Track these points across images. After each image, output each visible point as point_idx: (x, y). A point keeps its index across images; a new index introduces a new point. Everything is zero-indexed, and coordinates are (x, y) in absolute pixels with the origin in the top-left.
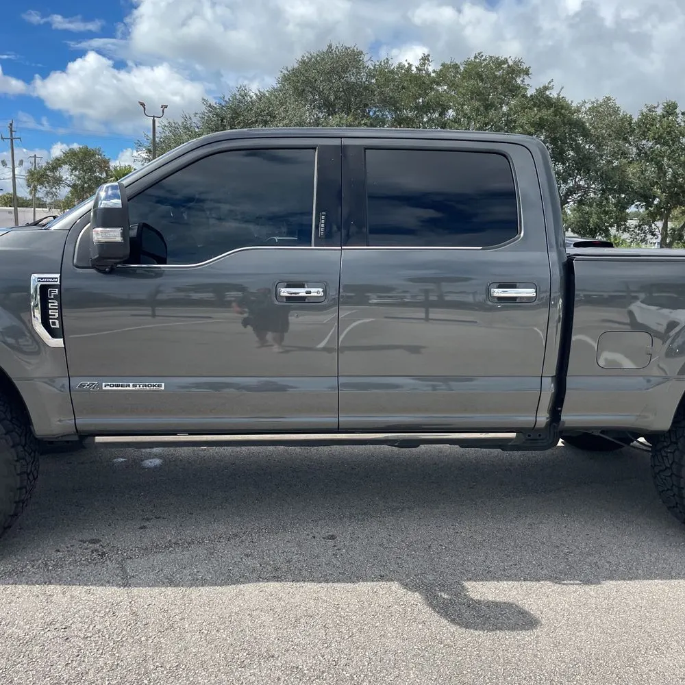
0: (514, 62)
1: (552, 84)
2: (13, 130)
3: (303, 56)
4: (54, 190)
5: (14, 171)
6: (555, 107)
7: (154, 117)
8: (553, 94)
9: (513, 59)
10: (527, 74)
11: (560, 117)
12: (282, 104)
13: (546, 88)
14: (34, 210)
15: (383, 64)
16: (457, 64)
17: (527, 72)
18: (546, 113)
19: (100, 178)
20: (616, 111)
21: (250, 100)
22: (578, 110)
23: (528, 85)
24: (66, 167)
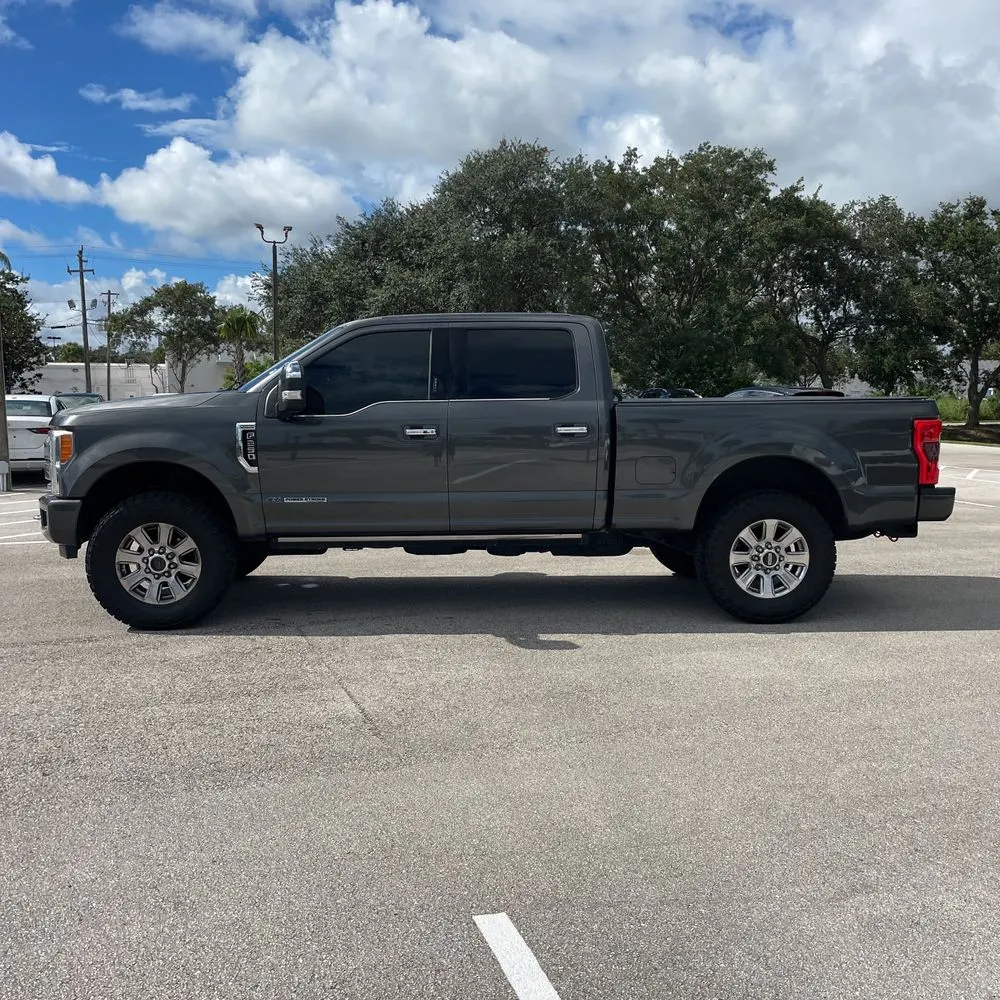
0: (754, 154)
1: (802, 183)
2: (83, 258)
3: (469, 157)
4: (142, 339)
5: (84, 315)
6: (808, 214)
7: (275, 242)
8: (805, 195)
9: (752, 150)
10: (771, 169)
11: (815, 228)
12: (442, 222)
13: (794, 189)
14: (109, 366)
15: (574, 162)
16: (674, 160)
17: (770, 167)
18: (796, 222)
19: (204, 322)
20: (897, 213)
21: (399, 217)
22: (842, 216)
23: (773, 184)
24: (158, 310)
